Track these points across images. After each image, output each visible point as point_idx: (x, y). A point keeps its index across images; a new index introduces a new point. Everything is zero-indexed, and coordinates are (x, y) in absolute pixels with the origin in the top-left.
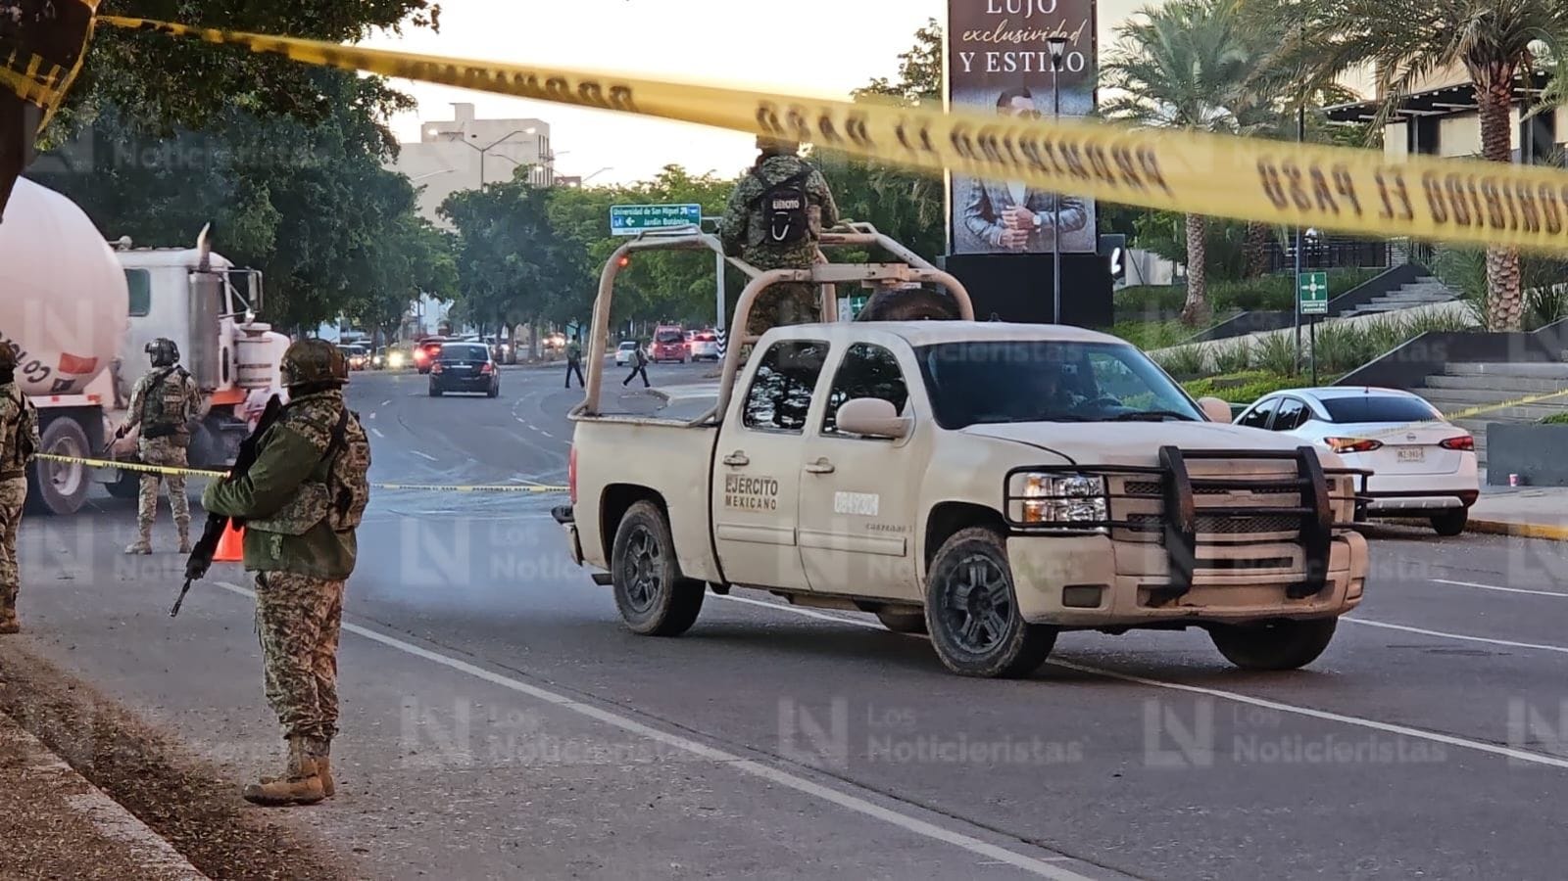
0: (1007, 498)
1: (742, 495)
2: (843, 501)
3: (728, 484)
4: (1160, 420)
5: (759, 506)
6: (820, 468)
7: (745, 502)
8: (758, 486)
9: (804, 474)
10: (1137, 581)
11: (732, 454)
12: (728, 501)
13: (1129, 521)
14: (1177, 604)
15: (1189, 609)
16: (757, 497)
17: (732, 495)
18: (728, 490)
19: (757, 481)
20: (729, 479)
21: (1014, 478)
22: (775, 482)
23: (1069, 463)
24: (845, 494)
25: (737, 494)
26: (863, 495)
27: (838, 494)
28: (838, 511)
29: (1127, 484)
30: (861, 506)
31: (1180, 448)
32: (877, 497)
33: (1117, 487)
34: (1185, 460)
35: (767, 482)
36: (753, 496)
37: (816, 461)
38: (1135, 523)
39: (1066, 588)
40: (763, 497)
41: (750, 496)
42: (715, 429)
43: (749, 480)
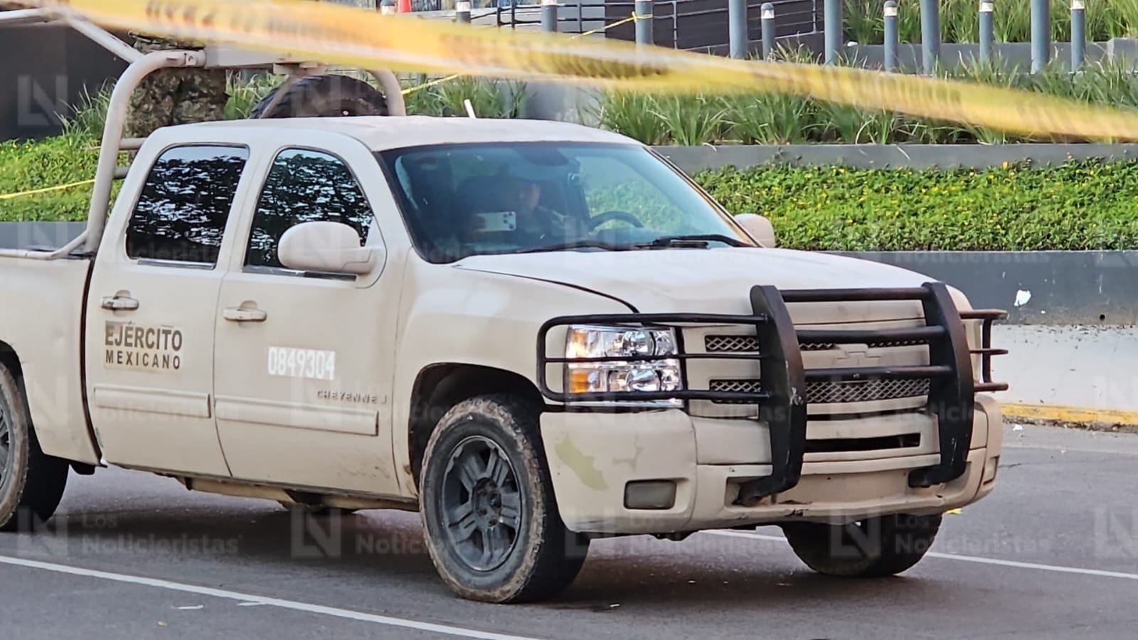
0: (542, 360)
1: (129, 349)
2: (281, 360)
3: (108, 334)
4: (704, 246)
5: (155, 364)
6: (246, 315)
7: (133, 359)
8: (152, 338)
9: (221, 323)
10: (726, 472)
11: (114, 295)
12: (109, 357)
13: (712, 388)
14: (774, 501)
15: (791, 508)
16: (151, 352)
17: (115, 348)
18: (108, 343)
19: (151, 331)
20: (109, 328)
21: (552, 333)
22: (177, 332)
23: (631, 312)
24: (283, 351)
25: (122, 347)
26: (311, 353)
27: (272, 350)
28: (272, 372)
29: (709, 338)
30: (308, 367)
31: (779, 288)
32: (332, 355)
33: (695, 341)
34: (788, 305)
35: (167, 333)
36: (146, 350)
37: (239, 305)
38: (719, 393)
39: (629, 483)
40: (161, 352)
41: (142, 351)
42: (87, 262)
43: (138, 329)
